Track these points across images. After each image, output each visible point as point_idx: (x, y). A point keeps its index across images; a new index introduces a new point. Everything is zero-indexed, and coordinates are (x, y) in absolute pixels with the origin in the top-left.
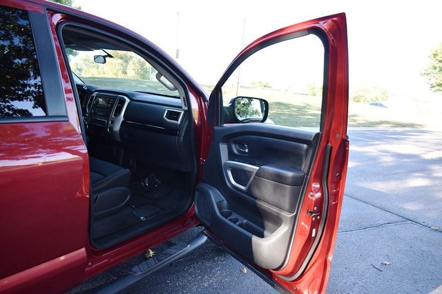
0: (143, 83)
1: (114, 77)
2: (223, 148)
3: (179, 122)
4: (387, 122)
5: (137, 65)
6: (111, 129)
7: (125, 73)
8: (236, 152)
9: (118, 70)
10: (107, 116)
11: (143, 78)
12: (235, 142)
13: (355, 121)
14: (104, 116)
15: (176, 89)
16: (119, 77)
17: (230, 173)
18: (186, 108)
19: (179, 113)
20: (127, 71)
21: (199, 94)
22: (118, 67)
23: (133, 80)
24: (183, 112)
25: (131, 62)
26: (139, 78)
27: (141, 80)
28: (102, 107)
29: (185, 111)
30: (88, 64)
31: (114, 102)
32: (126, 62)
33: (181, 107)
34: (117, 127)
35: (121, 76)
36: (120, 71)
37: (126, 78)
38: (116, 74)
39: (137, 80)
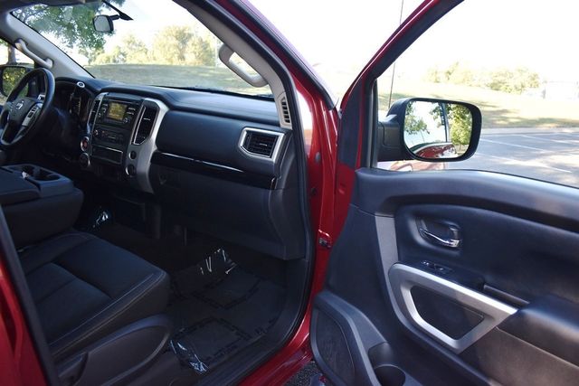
0: (205, 71)
1: (168, 63)
2: (385, 228)
3: (274, 159)
4: (551, 121)
5: (197, 47)
6: (132, 168)
7: (182, 58)
8: (420, 240)
9: (173, 54)
10: (124, 142)
11: (206, 64)
12: (418, 216)
13: (505, 119)
14: (117, 141)
15: (265, 82)
16: (174, 64)
17: (407, 296)
18: (289, 126)
19: (275, 138)
20: (186, 55)
21: (316, 93)
22: (173, 50)
23: (191, 68)
24: (282, 136)
25: (189, 43)
26: (202, 65)
27: (205, 67)
28: (114, 124)
29: (288, 133)
30: (134, 47)
31: (136, 113)
32: (184, 42)
33: (277, 124)
34: (144, 165)
35: (176, 62)
36: (176, 55)
37: (183, 65)
38: (170, 60)
39: (198, 67)
